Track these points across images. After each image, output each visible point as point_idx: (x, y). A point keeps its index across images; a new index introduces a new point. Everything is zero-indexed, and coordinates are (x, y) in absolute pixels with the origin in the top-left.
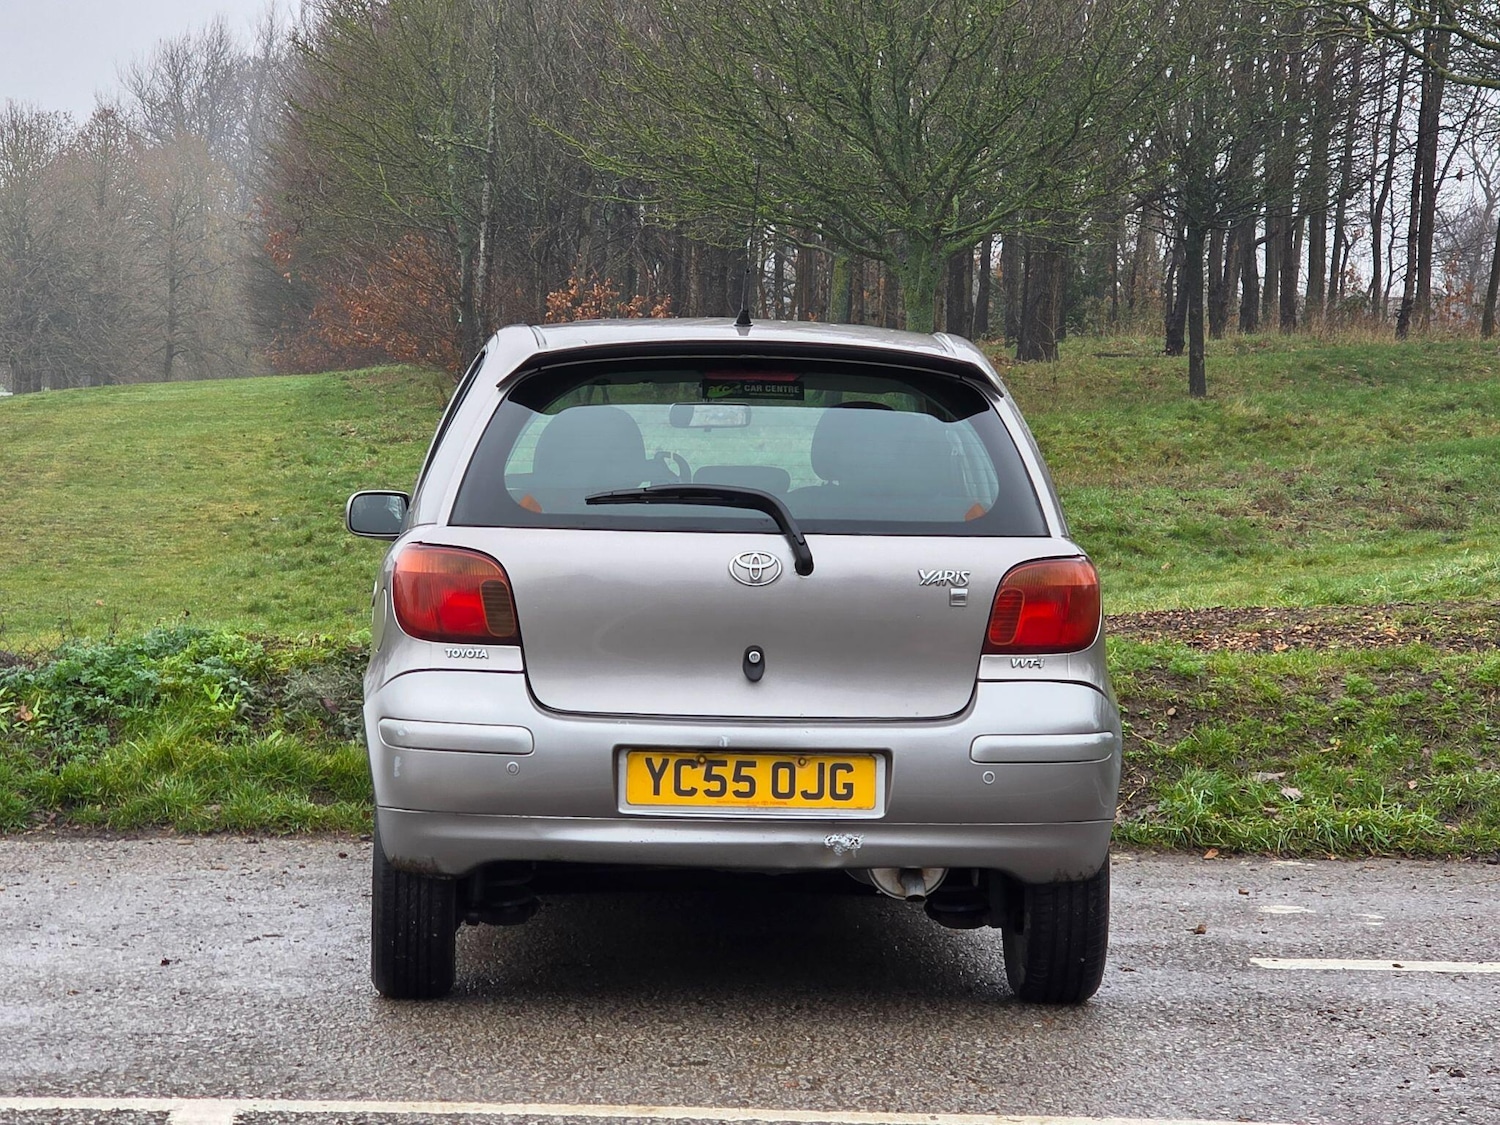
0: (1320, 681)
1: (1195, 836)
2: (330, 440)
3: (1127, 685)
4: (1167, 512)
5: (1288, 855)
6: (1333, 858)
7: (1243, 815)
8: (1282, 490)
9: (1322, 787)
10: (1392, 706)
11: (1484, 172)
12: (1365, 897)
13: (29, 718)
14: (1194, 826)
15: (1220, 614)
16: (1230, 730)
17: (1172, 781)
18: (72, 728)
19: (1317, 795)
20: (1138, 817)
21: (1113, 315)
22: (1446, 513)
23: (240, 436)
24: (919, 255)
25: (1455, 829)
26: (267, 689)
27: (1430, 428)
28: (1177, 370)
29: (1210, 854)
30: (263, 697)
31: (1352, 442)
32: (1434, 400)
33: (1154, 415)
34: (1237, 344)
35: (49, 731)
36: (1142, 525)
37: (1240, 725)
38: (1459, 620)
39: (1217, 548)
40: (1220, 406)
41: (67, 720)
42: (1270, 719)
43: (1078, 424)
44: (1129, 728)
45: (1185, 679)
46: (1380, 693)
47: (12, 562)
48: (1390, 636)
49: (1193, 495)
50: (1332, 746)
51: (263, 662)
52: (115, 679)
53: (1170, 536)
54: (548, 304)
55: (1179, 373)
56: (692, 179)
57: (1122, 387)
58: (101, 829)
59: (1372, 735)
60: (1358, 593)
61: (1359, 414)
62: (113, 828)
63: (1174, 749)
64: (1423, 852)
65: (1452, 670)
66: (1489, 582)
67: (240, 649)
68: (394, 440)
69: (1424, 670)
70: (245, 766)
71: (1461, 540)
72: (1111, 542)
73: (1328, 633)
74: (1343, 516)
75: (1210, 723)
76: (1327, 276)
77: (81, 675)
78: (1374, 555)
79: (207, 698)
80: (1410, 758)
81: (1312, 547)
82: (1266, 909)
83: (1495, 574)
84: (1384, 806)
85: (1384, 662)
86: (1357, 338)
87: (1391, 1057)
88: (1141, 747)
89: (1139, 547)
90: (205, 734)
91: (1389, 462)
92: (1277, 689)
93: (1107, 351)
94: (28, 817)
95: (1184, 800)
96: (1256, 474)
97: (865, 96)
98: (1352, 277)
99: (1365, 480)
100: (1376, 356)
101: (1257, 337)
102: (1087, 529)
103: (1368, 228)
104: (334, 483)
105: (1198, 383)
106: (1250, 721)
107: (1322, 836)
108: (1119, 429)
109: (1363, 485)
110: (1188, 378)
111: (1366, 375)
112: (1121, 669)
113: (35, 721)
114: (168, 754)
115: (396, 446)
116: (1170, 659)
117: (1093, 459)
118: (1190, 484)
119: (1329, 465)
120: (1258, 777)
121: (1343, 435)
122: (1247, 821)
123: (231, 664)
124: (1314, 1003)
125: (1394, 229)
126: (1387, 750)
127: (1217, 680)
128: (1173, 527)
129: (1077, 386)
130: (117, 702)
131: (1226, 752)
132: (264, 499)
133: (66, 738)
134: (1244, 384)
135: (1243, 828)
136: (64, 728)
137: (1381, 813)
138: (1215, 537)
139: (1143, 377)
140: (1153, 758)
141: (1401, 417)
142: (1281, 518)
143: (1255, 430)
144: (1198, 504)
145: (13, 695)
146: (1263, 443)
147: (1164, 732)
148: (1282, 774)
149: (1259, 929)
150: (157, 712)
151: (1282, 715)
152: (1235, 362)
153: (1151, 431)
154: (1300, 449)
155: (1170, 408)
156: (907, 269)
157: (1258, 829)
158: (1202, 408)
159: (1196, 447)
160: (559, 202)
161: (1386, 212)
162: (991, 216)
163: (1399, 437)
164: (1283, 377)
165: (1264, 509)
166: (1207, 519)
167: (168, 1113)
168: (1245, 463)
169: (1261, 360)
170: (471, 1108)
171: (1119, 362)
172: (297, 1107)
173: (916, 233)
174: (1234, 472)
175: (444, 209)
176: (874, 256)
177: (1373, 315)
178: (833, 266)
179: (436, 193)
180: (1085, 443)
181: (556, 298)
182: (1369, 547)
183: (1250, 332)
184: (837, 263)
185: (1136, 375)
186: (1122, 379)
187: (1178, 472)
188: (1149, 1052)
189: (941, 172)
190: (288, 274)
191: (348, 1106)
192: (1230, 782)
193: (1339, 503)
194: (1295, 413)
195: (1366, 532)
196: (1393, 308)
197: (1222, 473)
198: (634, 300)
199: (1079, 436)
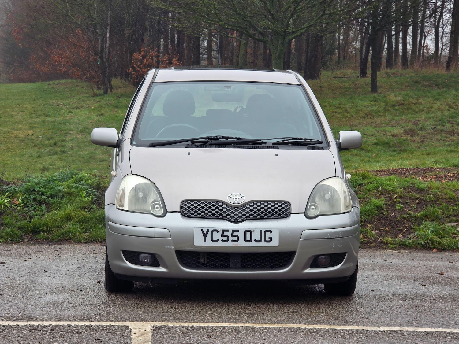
1: (429, 244)
2: (52, 108)
3: (401, 192)
4: (372, 135)
7: (445, 237)
8: (414, 127)
13: (18, 203)
14: (428, 240)
15: (419, 170)
16: (438, 208)
17: (419, 225)
18: (33, 206)
20: (408, 238)
21: (338, 62)
23: (18, 106)
24: (278, 40)
26: (101, 193)
28: (366, 83)
29: (434, 250)
30: (100, 196)
31: (435, 110)
33: (360, 100)
34: (386, 73)
35: (25, 207)
37: (441, 206)
39: (393, 149)
40: (385, 96)
41: (31, 204)
42: (452, 204)
43: (333, 103)
44: (402, 207)
45: (421, 190)
49: (381, 129)
51: (100, 184)
52: (47, 189)
53: (374, 144)
54: (133, 57)
56: (195, 12)
57: (346, 89)
58: (48, 241)
61: (437, 100)
62: (52, 241)
63: (419, 214)
67: (91, 179)
68: (77, 108)
70: (97, 219)
74: (437, 137)
75: (431, 206)
76: (418, 47)
77: (35, 188)
78: (452, 151)
79: (81, 196)
81: (427, 148)
86: (431, 71)
88: (407, 214)
89: (363, 148)
90: (82, 208)
91: (452, 117)
92: (454, 194)
93: (337, 76)
94: (21, 237)
95: (424, 232)
96: (403, 122)
98: (427, 48)
99: (444, 124)
100: (440, 78)
101: (393, 71)
103: (433, 29)
104: (60, 123)
105: (374, 88)
106: (445, 205)
108: (348, 105)
109: (443, 126)
110: (371, 86)
111: (437, 85)
112: (398, 187)
113: (19, 204)
114: (69, 215)
115: (78, 110)
116: (415, 184)
117: (339, 116)
118: (379, 125)
119: (430, 118)
120: (449, 224)
121: (432, 107)
122: (446, 239)
123: (88, 184)
125: (443, 30)
127: (433, 191)
128: (375, 141)
129: (329, 89)
130: (49, 197)
131: (437, 216)
132: (34, 130)
133: (31, 210)
134: (391, 88)
135: (445, 242)
136: (30, 206)
138: (391, 145)
139: (353, 86)
140: (412, 217)
141: (453, 101)
142: (415, 138)
143: (399, 105)
144: (383, 133)
145: (11, 195)
146: (402, 110)
147: (415, 208)
148: (457, 223)
150: (64, 201)
151: (456, 203)
152: (387, 80)
153: (360, 106)
154: (417, 113)
155: (366, 97)
156: (273, 45)
157: (451, 242)
158: (377, 97)
159: (377, 112)
160: (136, 19)
161: (441, 24)
162: (305, 26)
163: (453, 108)
164: (406, 86)
165: (408, 134)
166: (387, 138)
167: (128, 326)
168: (398, 118)
169: (396, 79)
170: (227, 325)
171: (343, 80)
172: (169, 324)
173: (278, 32)
174: (395, 121)
175: (93, 21)
176: (261, 41)
177: (436, 63)
178: (240, 44)
179: (90, 15)
180: (336, 110)
181: (136, 55)
182: (449, 148)
183: (391, 69)
184: (242, 43)
185: (350, 85)
186: (345, 86)
187: (373, 121)
188: (441, 310)
189: (287, 10)
190: (21, 44)
191: (186, 324)
192: (439, 226)
193: (435, 132)
194: (413, 99)
195: (447, 143)
196: (444, 60)
197: (390, 121)
198: (165, 57)
199: (333, 108)
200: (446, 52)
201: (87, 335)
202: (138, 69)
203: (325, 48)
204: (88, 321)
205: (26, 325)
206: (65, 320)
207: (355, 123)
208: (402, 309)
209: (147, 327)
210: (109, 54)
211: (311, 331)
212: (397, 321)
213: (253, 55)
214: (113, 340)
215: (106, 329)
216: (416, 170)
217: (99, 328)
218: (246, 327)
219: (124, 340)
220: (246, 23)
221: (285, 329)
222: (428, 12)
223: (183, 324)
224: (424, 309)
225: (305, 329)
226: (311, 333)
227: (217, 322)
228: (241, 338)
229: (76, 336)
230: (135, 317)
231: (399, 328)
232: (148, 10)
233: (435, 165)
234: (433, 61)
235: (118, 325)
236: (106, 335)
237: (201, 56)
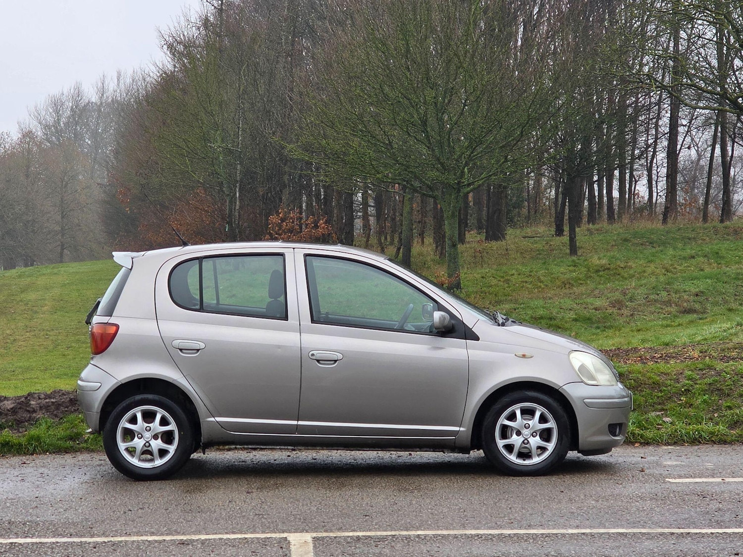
0: (675, 375)
1: (630, 438)
4: (570, 310)
5: (668, 444)
6: (686, 445)
7: (648, 429)
8: (621, 298)
9: (679, 417)
10: (706, 384)
11: (696, 143)
12: (703, 458)
14: (629, 434)
15: (621, 351)
16: (640, 395)
19: (678, 420)
21: (528, 218)
22: (697, 306)
24: (451, 195)
25: (735, 432)
27: (684, 267)
28: (563, 243)
29: (637, 445)
31: (649, 275)
32: (684, 254)
33: (556, 265)
34: (588, 230)
36: (560, 316)
37: (644, 393)
38: (724, 350)
39: (596, 325)
40: (586, 260)
42: (656, 390)
43: (522, 270)
46: (700, 379)
47: (45, 348)
48: (695, 357)
49: (581, 301)
50: (682, 400)
53: (573, 320)
54: (269, 221)
55: (564, 245)
56: (345, 163)
57: (538, 252)
59: (698, 395)
60: (674, 341)
61: (650, 262)
64: (723, 442)
65: (729, 369)
66: (731, 334)
69: (717, 369)
71: (706, 318)
72: (547, 324)
73: (669, 357)
74: (650, 309)
76: (627, 196)
78: (667, 326)
80: (714, 405)
81: (639, 324)
82: (665, 463)
83: (734, 331)
84: (705, 424)
85: (701, 366)
86: (643, 225)
87: (729, 508)
89: (560, 326)
91: (669, 284)
92: (658, 378)
93: (527, 235)
96: (609, 291)
97: (424, 123)
98: (639, 196)
99: (659, 292)
100: (655, 234)
101: (597, 226)
102: (535, 319)
103: (645, 172)
105: (573, 249)
106: (648, 391)
107: (681, 436)
108: (541, 272)
109: (658, 295)
110: (569, 247)
111: (651, 243)
117: (530, 286)
118: (579, 296)
119: (642, 286)
120: (653, 414)
121: (644, 272)
122: (650, 431)
124: (695, 492)
125: (658, 173)
126: (705, 401)
127: (633, 375)
128: (574, 316)
129: (517, 252)
131: (639, 404)
134: (595, 249)
135: (649, 434)
137: (705, 427)
138: (594, 320)
139: (547, 247)
141: (670, 262)
142: (623, 311)
143: (603, 271)
144: (584, 306)
146: (608, 277)
148: (662, 413)
149: (665, 469)
151: (661, 389)
152: (589, 238)
153: (556, 272)
154: (626, 279)
155: (562, 262)
156: (445, 201)
157: (655, 434)
158: (577, 261)
159: (577, 279)
160: (272, 173)
161: (654, 165)
162: (483, 176)
163: (671, 272)
164: (613, 245)
165: (615, 307)
166: (589, 312)
167: (286, 538)
168: (602, 286)
169: (601, 237)
170: (397, 533)
171: (535, 240)
172: (332, 535)
173: (449, 185)
174: (598, 290)
175: (218, 178)
176: (430, 196)
177: (650, 214)
178: (403, 199)
179: (215, 171)
180: (526, 279)
181: (273, 218)
182: (665, 322)
183: (593, 224)
184: (405, 198)
185: (544, 246)
186: (537, 249)
187: (572, 291)
188: (638, 509)
189: (460, 157)
190: (128, 209)
191: (351, 534)
192: (642, 416)
193: (648, 303)
194: (621, 262)
195: (662, 316)
196: (660, 210)
197: (593, 291)
198: (310, 218)
199: (523, 276)
200: (662, 200)
201: (241, 548)
202: (276, 236)
203: (511, 200)
204: (241, 533)
205: (173, 540)
206: (216, 533)
207: (549, 295)
208: (594, 510)
209: (308, 537)
210: (239, 218)
211: (490, 537)
212: (587, 522)
213: (420, 212)
214: (270, 552)
215: (262, 541)
216: (617, 352)
217: (254, 541)
218: (418, 535)
219: (283, 552)
220: (409, 174)
221: (461, 535)
222: (637, 152)
223: (347, 534)
224: (619, 509)
225: (484, 534)
226: (491, 539)
227: (385, 531)
228: (412, 546)
229: (230, 550)
230: (293, 528)
231: (590, 530)
232: (287, 161)
233: (642, 344)
234: (646, 213)
235: (274, 537)
236: (262, 547)
237: (354, 213)
